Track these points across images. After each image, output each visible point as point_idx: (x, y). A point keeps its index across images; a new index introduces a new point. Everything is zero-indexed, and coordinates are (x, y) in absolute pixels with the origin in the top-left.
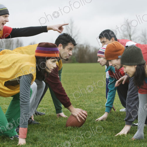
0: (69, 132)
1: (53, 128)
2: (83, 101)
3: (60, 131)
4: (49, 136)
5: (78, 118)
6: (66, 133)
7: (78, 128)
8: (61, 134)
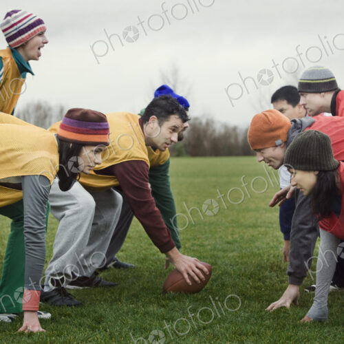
0: (171, 304)
1: (136, 296)
2: (199, 238)
3: (151, 302)
4: (127, 313)
5: (186, 276)
6: (163, 306)
7: (188, 296)
8: (153, 308)
